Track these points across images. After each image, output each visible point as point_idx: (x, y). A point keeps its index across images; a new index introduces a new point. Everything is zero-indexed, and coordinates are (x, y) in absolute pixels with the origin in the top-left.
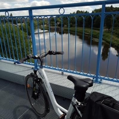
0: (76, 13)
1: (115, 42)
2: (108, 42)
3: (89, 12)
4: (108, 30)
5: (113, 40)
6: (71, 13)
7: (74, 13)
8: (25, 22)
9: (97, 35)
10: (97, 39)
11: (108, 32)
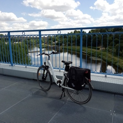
0: (73, 33)
1: (112, 61)
2: (105, 60)
3: (86, 32)
4: (104, 49)
5: (110, 59)
6: (68, 33)
7: (71, 33)
8: (23, 41)
9: (94, 53)
10: (95, 58)
11: (105, 51)
